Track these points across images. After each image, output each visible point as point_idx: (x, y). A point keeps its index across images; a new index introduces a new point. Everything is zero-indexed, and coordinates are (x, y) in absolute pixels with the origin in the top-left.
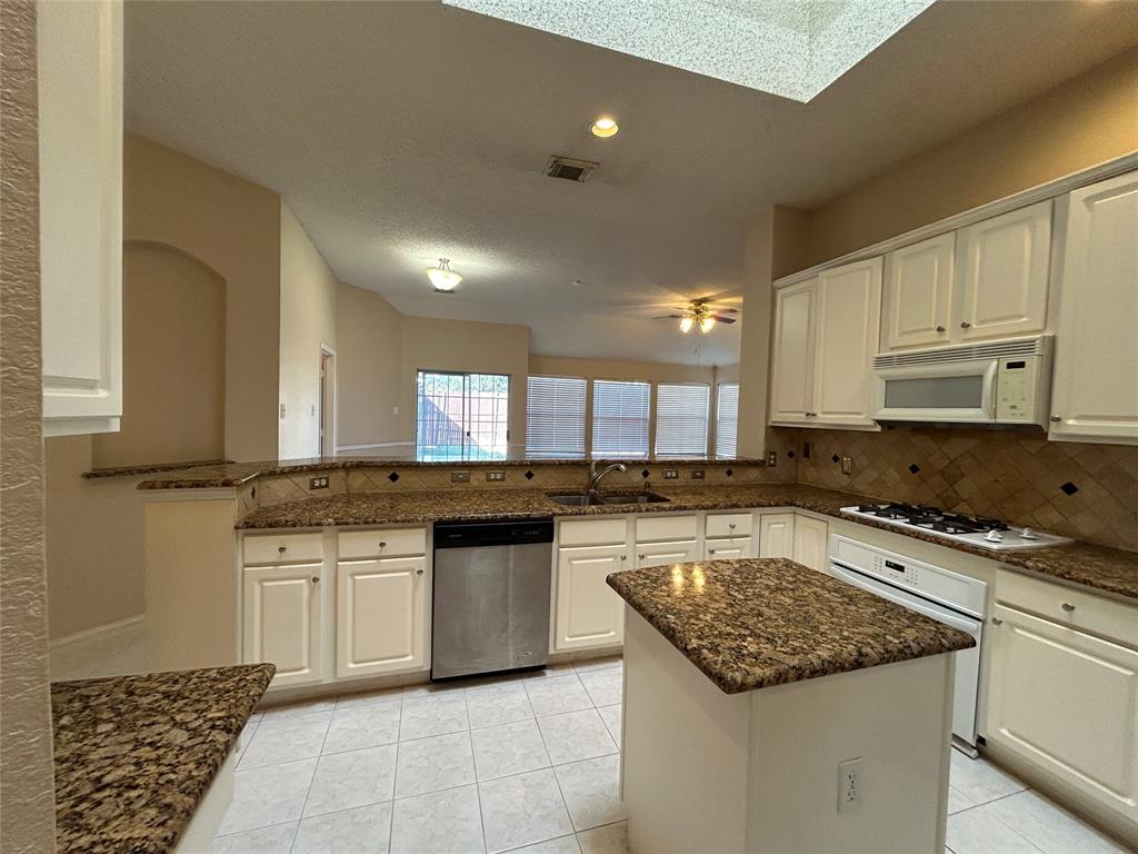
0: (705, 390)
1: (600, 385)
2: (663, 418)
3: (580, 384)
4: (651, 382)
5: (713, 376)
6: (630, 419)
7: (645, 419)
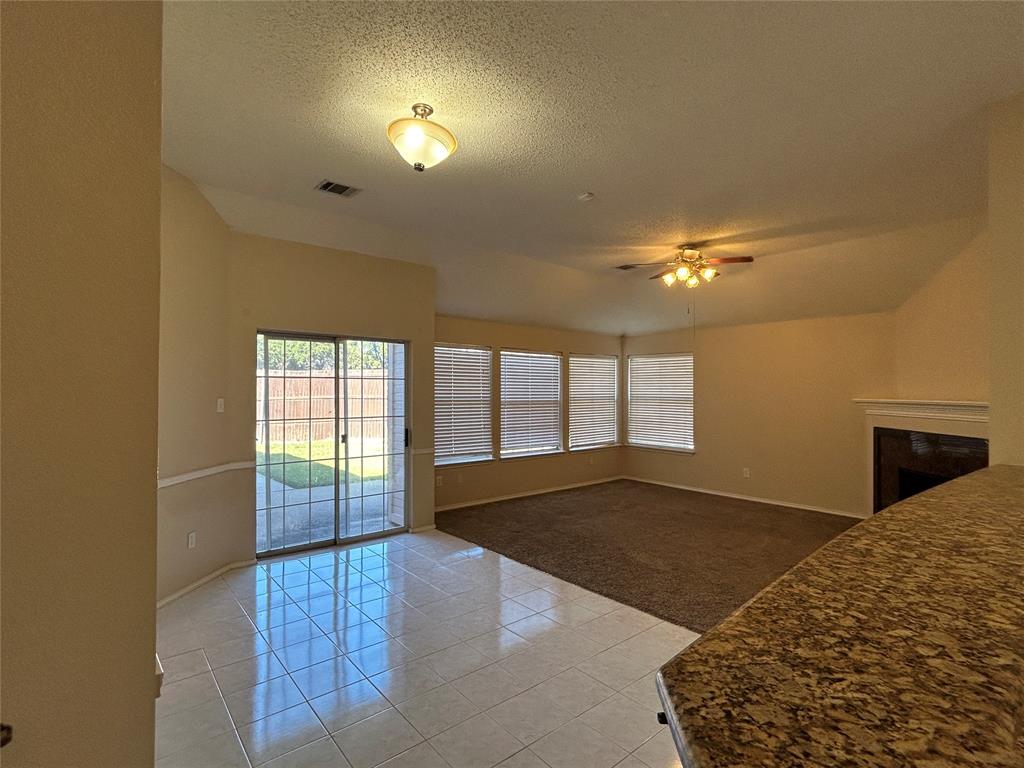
0: (612, 364)
1: (507, 357)
3: (483, 355)
4: (562, 354)
5: (622, 347)
6: (538, 402)
7: (555, 402)
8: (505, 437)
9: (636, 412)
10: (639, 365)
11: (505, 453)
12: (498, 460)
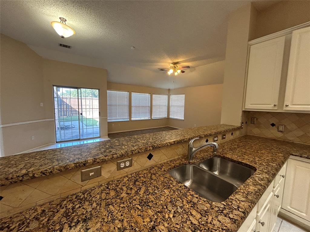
0: (166, 97)
1: (133, 94)
2: (154, 106)
3: (126, 93)
4: (150, 94)
5: (169, 92)
6: (144, 106)
7: (149, 106)
8: (133, 115)
9: (171, 109)
10: (173, 97)
11: (132, 119)
12: (131, 121)
